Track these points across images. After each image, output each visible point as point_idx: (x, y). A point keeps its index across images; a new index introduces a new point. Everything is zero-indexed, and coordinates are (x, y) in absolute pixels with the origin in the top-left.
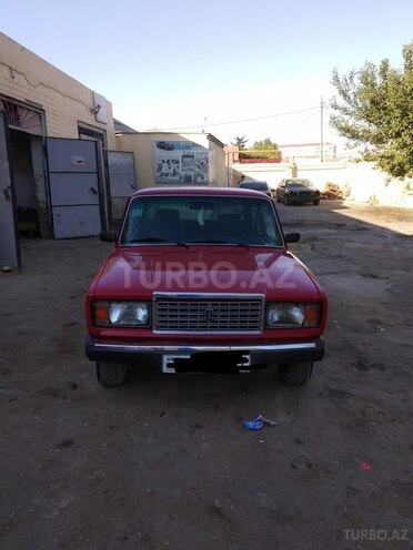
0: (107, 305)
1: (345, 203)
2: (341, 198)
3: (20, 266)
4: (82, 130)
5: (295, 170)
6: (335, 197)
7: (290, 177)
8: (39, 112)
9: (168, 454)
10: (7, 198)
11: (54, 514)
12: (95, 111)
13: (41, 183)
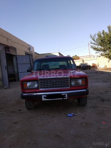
0: (26, 83)
1: (98, 68)
2: (97, 67)
3: (9, 87)
4: (26, 54)
5: (83, 61)
6: (95, 67)
7: (82, 63)
8: (15, 49)
9: (44, 123)
10: (6, 69)
11: (9, 139)
12: (29, 49)
13: (16, 67)
